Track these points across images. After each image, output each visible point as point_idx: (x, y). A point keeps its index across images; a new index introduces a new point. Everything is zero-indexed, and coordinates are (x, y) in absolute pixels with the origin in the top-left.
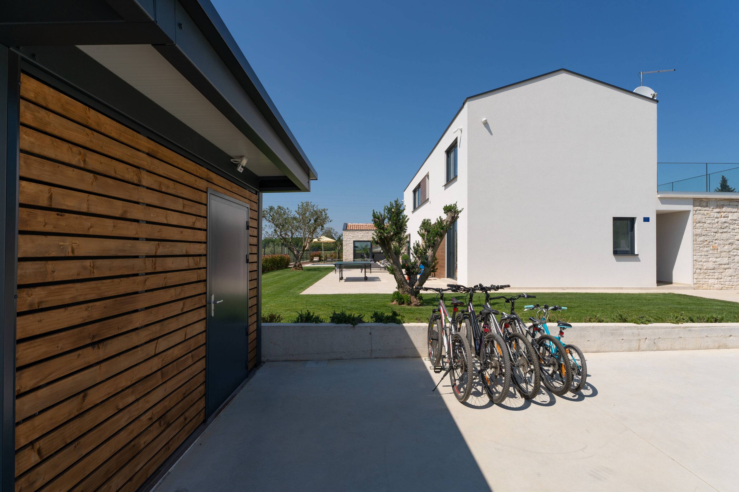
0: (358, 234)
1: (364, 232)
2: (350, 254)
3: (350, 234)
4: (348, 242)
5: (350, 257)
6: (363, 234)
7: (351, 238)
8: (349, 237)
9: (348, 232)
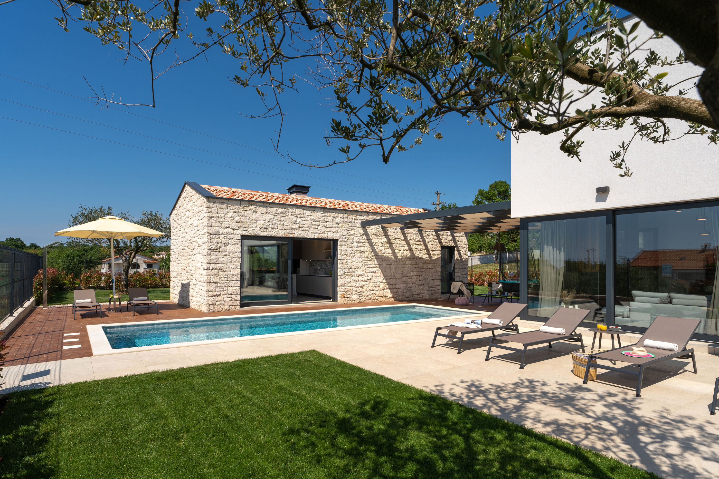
0: (256, 215)
1: (274, 210)
2: (229, 278)
3: (230, 215)
4: (223, 240)
5: (230, 290)
6: (269, 217)
7: (234, 225)
8: (226, 224)
9: (225, 206)
